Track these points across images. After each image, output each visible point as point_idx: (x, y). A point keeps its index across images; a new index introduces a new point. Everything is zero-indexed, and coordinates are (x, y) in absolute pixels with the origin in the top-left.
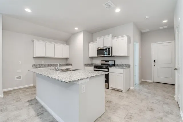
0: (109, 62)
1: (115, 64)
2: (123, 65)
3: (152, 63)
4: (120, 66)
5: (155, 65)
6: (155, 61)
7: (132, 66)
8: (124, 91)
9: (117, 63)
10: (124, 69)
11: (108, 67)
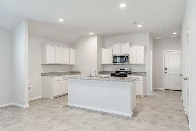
0: (125, 69)
1: (132, 71)
2: (139, 72)
3: (164, 71)
4: (136, 73)
5: (166, 73)
6: (166, 68)
7: (148, 74)
8: (142, 97)
9: (133, 71)
10: (143, 76)
11: (126, 75)
